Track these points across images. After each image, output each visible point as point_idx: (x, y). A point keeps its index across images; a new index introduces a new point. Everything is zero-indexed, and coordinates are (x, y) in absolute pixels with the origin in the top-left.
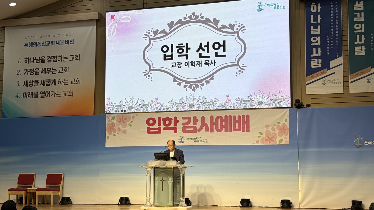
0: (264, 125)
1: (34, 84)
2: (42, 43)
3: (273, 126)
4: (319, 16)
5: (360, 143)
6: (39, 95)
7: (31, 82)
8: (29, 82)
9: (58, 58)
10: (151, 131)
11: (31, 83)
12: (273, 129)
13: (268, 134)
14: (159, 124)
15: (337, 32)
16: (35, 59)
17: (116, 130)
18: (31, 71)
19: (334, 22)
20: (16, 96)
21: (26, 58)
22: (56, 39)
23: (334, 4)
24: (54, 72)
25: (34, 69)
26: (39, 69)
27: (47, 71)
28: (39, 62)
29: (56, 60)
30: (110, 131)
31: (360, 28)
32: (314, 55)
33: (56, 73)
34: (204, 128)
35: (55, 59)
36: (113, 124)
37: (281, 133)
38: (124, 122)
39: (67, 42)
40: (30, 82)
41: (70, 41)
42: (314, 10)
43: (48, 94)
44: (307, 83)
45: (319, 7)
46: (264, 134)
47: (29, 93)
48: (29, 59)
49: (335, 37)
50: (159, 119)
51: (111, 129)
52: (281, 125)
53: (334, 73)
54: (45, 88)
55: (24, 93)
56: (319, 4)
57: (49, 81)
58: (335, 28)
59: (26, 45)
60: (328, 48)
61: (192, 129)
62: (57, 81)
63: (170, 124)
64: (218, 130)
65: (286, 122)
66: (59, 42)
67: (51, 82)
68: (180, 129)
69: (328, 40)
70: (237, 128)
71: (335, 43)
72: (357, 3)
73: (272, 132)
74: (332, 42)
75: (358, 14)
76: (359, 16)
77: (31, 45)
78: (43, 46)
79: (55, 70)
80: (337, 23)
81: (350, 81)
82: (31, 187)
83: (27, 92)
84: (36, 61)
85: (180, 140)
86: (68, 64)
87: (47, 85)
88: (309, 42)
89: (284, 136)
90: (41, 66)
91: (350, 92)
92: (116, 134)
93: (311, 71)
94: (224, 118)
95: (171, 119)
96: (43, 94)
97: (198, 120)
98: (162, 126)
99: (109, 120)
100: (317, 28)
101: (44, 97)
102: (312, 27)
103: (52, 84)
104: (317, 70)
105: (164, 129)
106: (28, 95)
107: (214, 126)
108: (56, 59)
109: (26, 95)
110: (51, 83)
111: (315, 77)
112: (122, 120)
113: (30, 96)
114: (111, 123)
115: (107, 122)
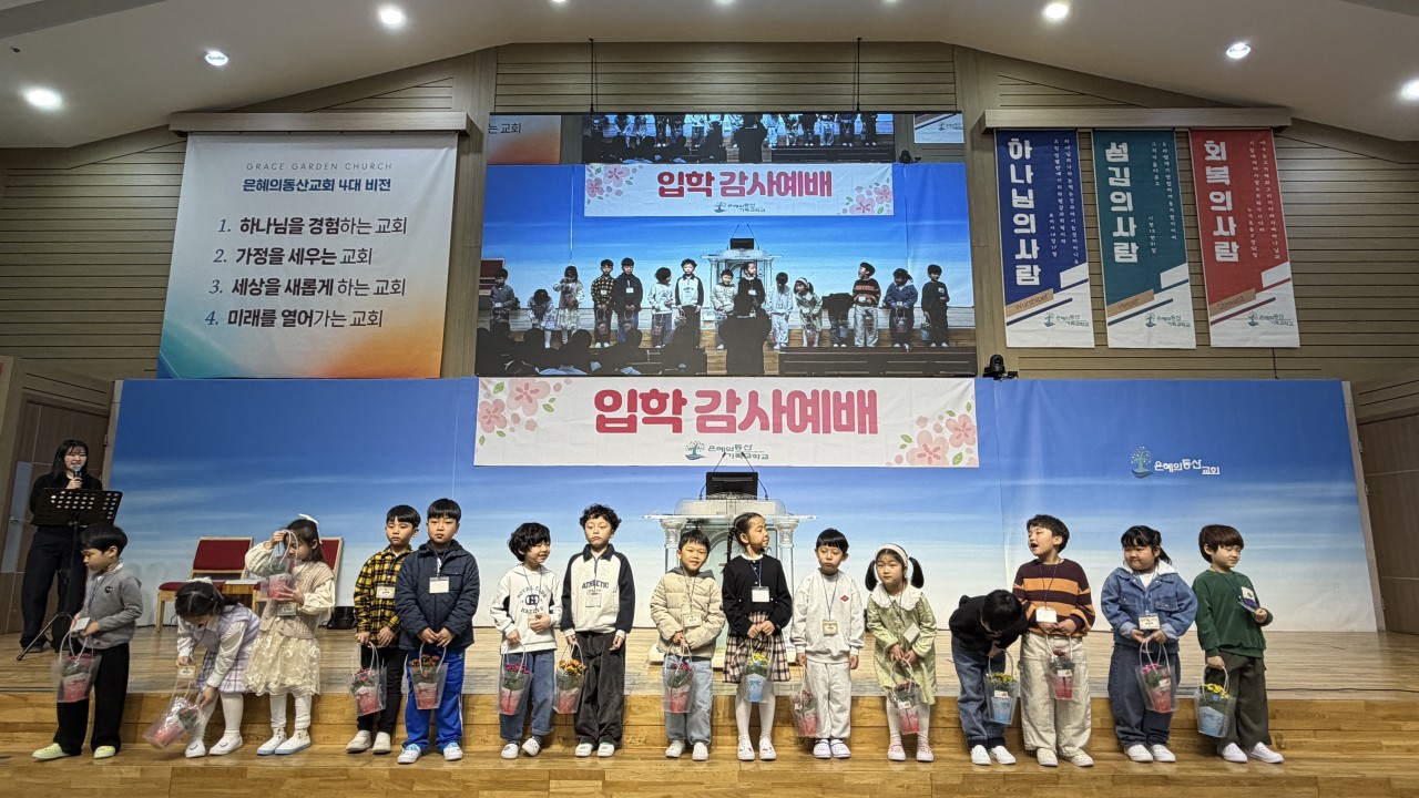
0: (916, 418)
1: (264, 289)
2: (296, 182)
3: (937, 421)
4: (1028, 168)
5: (1144, 466)
6: (280, 320)
7: (258, 282)
8: (249, 283)
9: (341, 223)
10: (608, 425)
11: (256, 285)
12: (938, 429)
13: (925, 440)
14: (632, 407)
15: (1072, 207)
16: (272, 222)
17: (506, 421)
18: (258, 253)
19: (1065, 184)
20: (207, 320)
21: (246, 220)
22: (337, 176)
23: (1062, 145)
24: (327, 260)
25: (267, 249)
26: (282, 250)
27: (306, 256)
28: (285, 233)
29: (337, 230)
30: (489, 422)
31: (1123, 201)
32: (1023, 255)
33: (333, 264)
34: (757, 419)
35: (333, 226)
36: (499, 405)
37: (958, 437)
38: (530, 400)
39: (371, 185)
40: (253, 283)
41: (379, 183)
42: (1016, 153)
43: (307, 317)
44: (1007, 320)
45: (1028, 149)
46: (915, 440)
47: (250, 312)
48: (256, 222)
49: (1067, 217)
50: (632, 394)
51: (491, 416)
52: (956, 418)
53: (1070, 300)
54: (299, 303)
55: (231, 312)
56: (1027, 142)
57: (310, 284)
58: (1066, 198)
59: (248, 185)
60: (1054, 241)
61: (723, 424)
62: (336, 285)
63: (662, 407)
64: (793, 428)
65: (969, 410)
66: (348, 184)
67: (319, 285)
68: (691, 423)
69: (1052, 225)
70: (844, 422)
71: (1069, 232)
72: (1113, 145)
73: (935, 435)
74: (1063, 228)
75: (1117, 170)
76: (1118, 174)
77: (264, 185)
78: (298, 189)
79: (332, 256)
80: (1071, 187)
81: (1108, 320)
82: (238, 576)
83: (243, 310)
84: (276, 229)
85: (691, 453)
86: (370, 241)
87: (303, 294)
88: (1008, 225)
89: (965, 446)
90: (288, 243)
91: (1110, 346)
92: (506, 431)
93: (1016, 293)
94: (809, 397)
95: (667, 396)
96: (291, 318)
97: (739, 401)
98: (640, 414)
99: (485, 392)
100: (1026, 195)
101: (294, 326)
102: (1014, 191)
103: (319, 292)
104: (1029, 291)
105: (646, 421)
106: (246, 317)
107: (784, 417)
108: (335, 226)
109: (236, 317)
110: (319, 288)
111: (1027, 306)
112: (525, 394)
113: (250, 320)
114: (490, 401)
115: (481, 399)
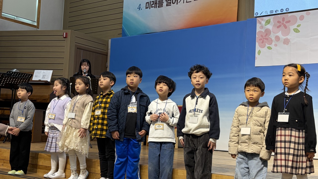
6: (165, 3)
17: (272, 41)
20: (138, 8)
30: (262, 42)
36: (268, 32)
38: (286, 27)
47: (153, 2)
51: (264, 39)
55: (146, 3)
83: (150, 1)
96: (170, 2)
99: (260, 25)
101: (171, 5)
106: (152, 4)
109: (149, 5)
112: (283, 24)
113: (153, 5)
114: (263, 30)
115: (258, 29)
